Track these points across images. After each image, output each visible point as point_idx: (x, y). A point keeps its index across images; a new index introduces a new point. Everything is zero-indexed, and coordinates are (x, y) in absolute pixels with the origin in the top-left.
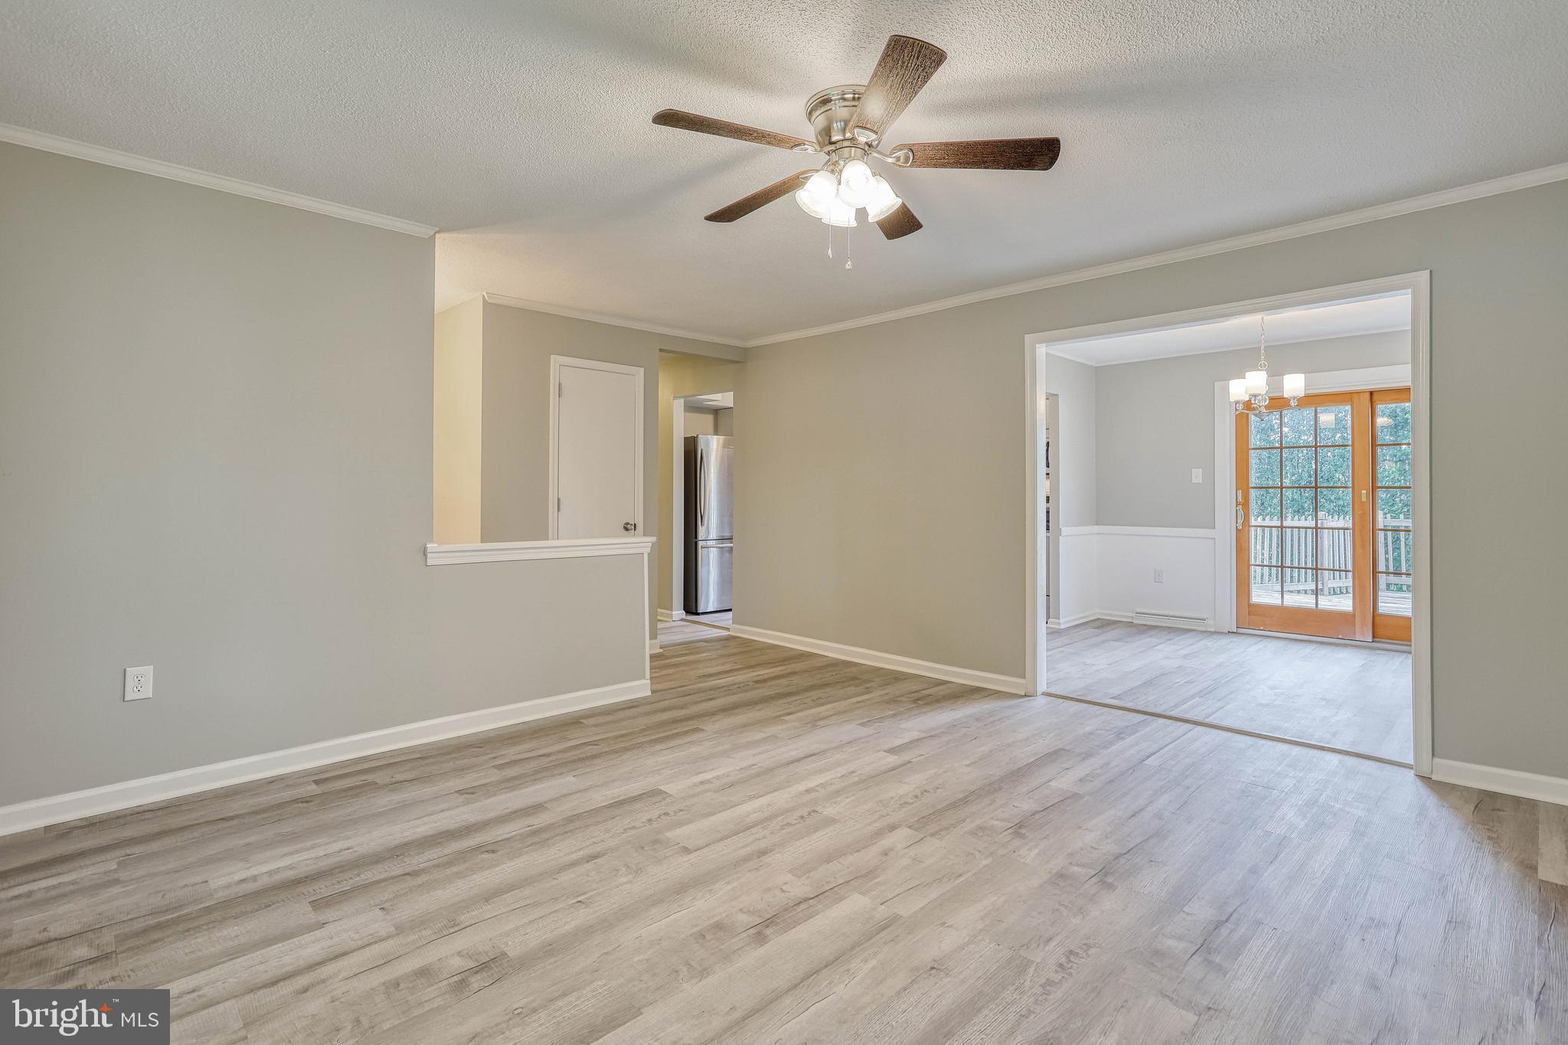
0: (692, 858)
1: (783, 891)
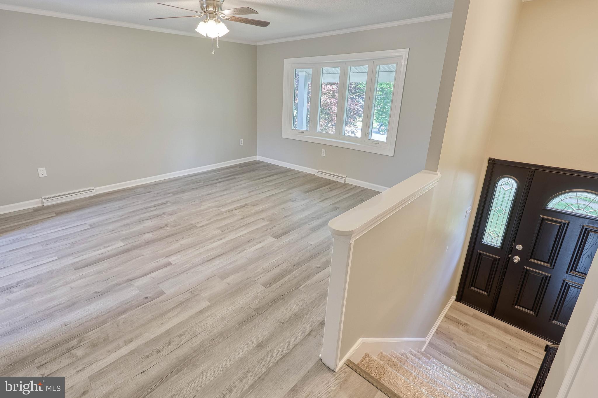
0: (260, 217)
1: (240, 211)
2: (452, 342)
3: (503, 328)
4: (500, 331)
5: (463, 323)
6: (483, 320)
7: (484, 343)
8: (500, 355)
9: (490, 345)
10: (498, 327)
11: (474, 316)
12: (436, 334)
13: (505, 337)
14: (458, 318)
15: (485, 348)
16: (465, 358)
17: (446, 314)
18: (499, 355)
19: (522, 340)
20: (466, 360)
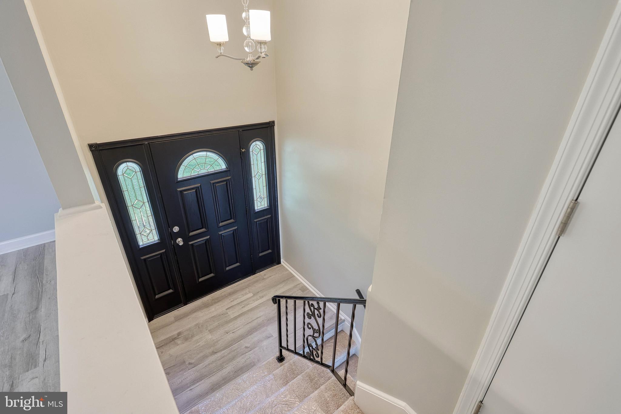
2: (187, 363)
3: (203, 306)
4: (204, 310)
5: (176, 336)
6: (186, 315)
7: (206, 334)
8: (223, 329)
9: (210, 330)
10: (199, 309)
11: (178, 319)
12: (168, 376)
13: (210, 311)
14: (168, 336)
15: (210, 337)
16: (209, 364)
17: (155, 344)
18: (222, 331)
19: (220, 301)
20: (211, 365)
